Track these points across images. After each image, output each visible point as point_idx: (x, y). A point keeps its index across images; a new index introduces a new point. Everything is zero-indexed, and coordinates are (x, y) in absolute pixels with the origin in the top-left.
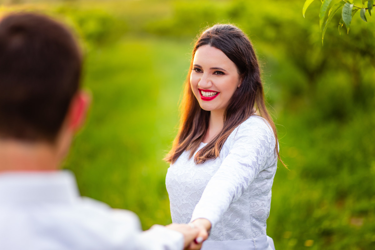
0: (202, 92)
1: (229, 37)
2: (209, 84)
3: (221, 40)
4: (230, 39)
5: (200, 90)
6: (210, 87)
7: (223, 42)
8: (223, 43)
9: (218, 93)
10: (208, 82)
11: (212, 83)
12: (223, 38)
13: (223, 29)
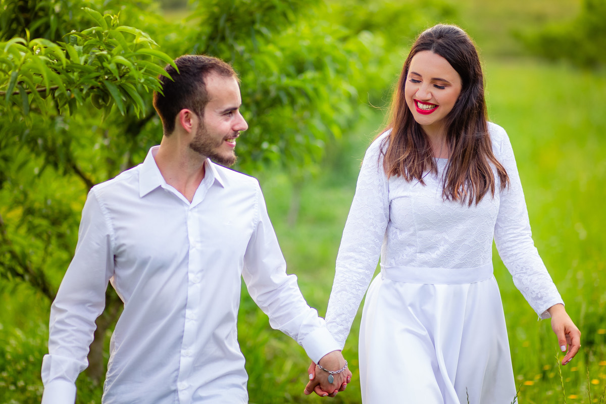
0: (419, 104)
1: (454, 43)
2: (429, 97)
3: (445, 47)
4: (456, 45)
5: (416, 102)
6: (428, 100)
7: (448, 49)
8: (448, 51)
9: (436, 106)
10: (428, 93)
11: (432, 95)
12: (447, 44)
13: (448, 32)
